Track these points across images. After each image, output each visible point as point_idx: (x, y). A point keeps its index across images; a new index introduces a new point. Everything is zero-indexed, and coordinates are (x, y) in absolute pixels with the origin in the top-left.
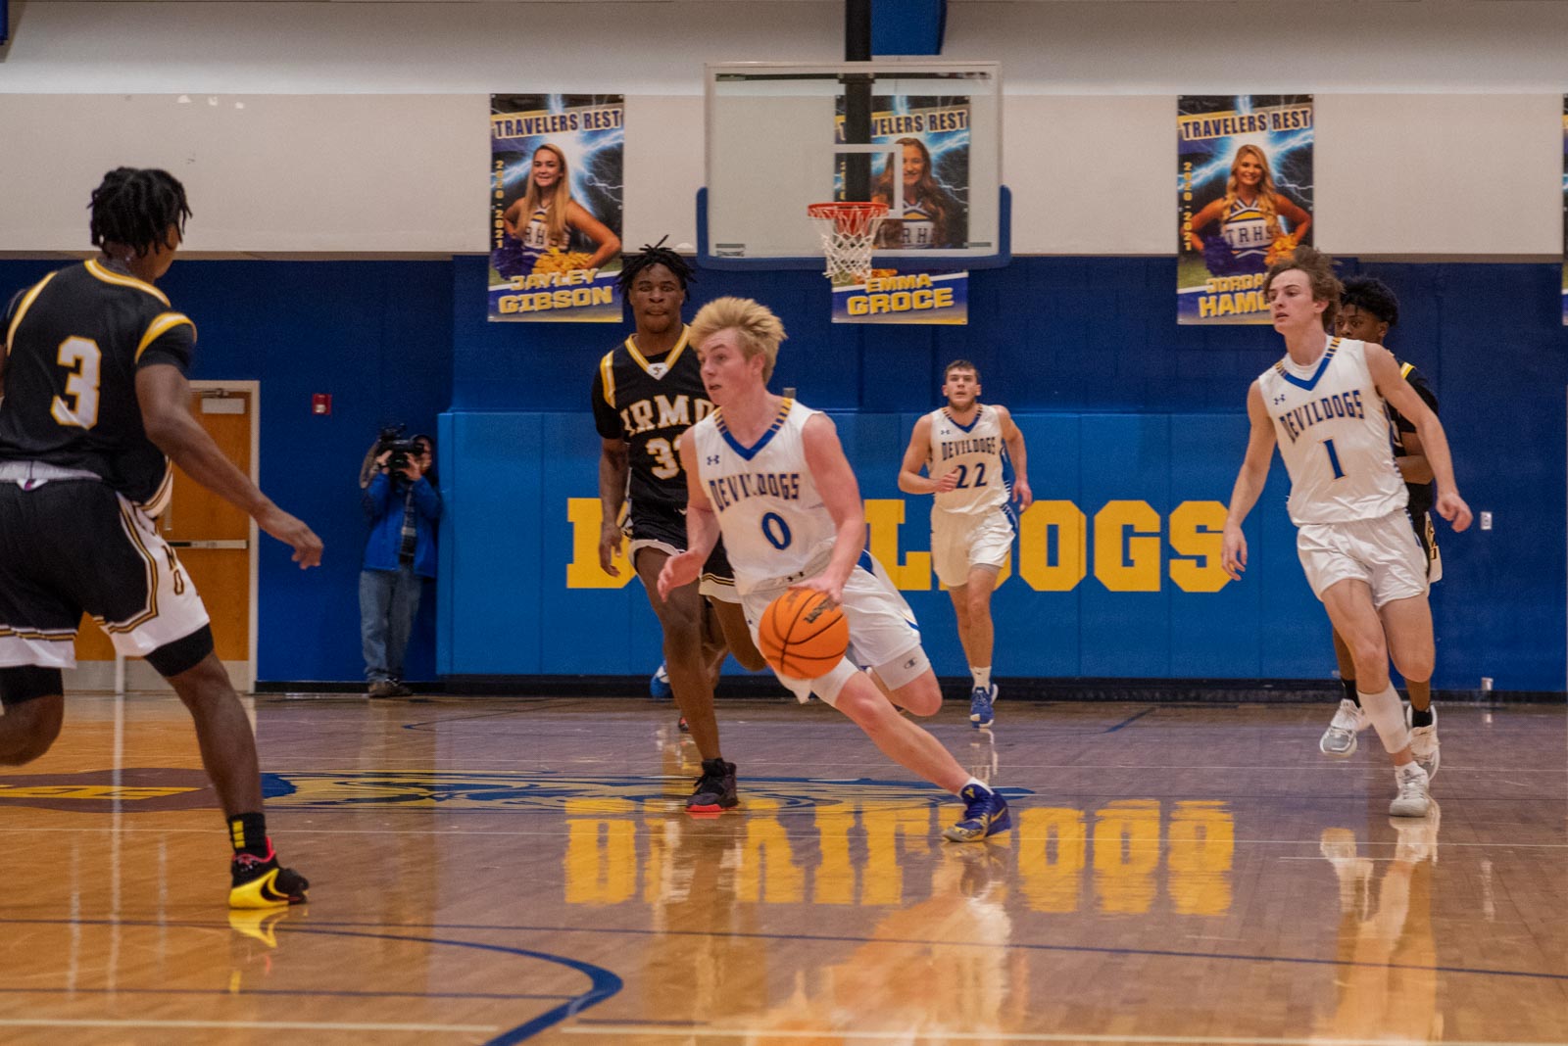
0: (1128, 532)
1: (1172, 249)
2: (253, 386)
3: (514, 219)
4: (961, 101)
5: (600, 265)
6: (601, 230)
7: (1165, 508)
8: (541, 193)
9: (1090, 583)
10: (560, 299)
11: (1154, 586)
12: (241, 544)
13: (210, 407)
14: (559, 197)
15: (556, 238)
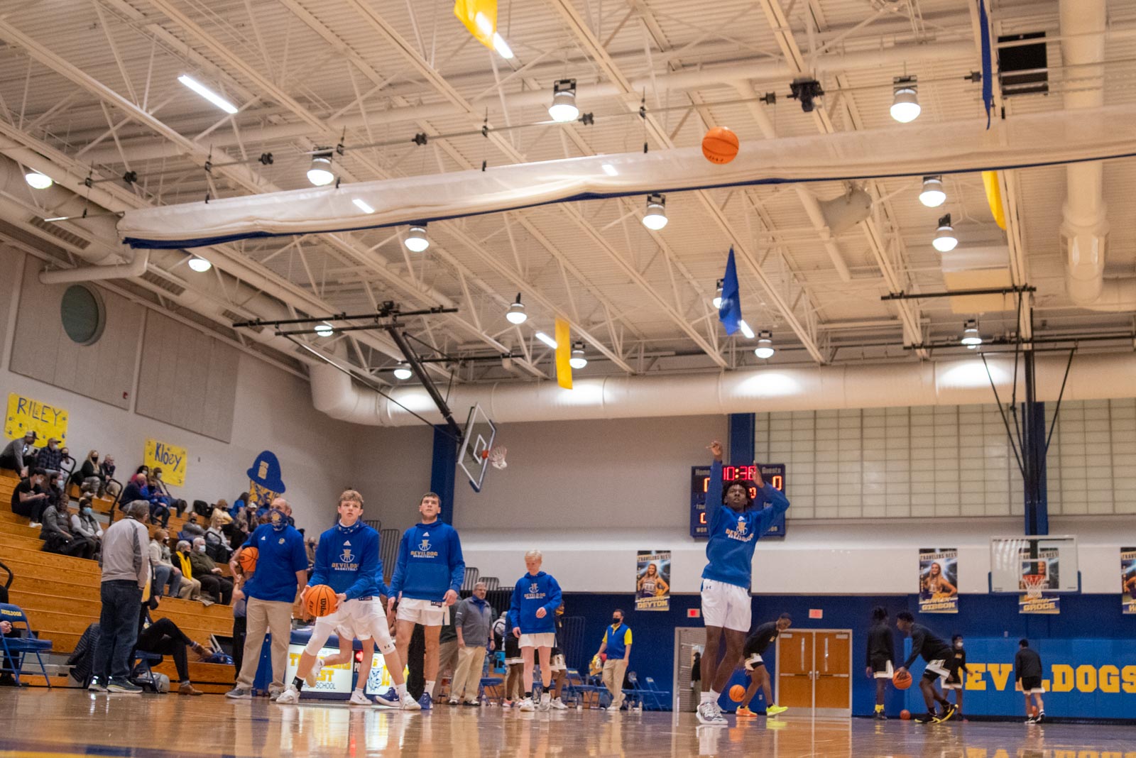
0: (1109, 675)
1: (1119, 591)
2: (850, 631)
3: (926, 583)
4: (1056, 549)
5: (952, 596)
6: (951, 587)
7: (1120, 668)
8: (934, 576)
9: (1098, 690)
10: (940, 606)
11: (1117, 690)
12: (847, 676)
13: (838, 637)
14: (939, 577)
15: (938, 589)
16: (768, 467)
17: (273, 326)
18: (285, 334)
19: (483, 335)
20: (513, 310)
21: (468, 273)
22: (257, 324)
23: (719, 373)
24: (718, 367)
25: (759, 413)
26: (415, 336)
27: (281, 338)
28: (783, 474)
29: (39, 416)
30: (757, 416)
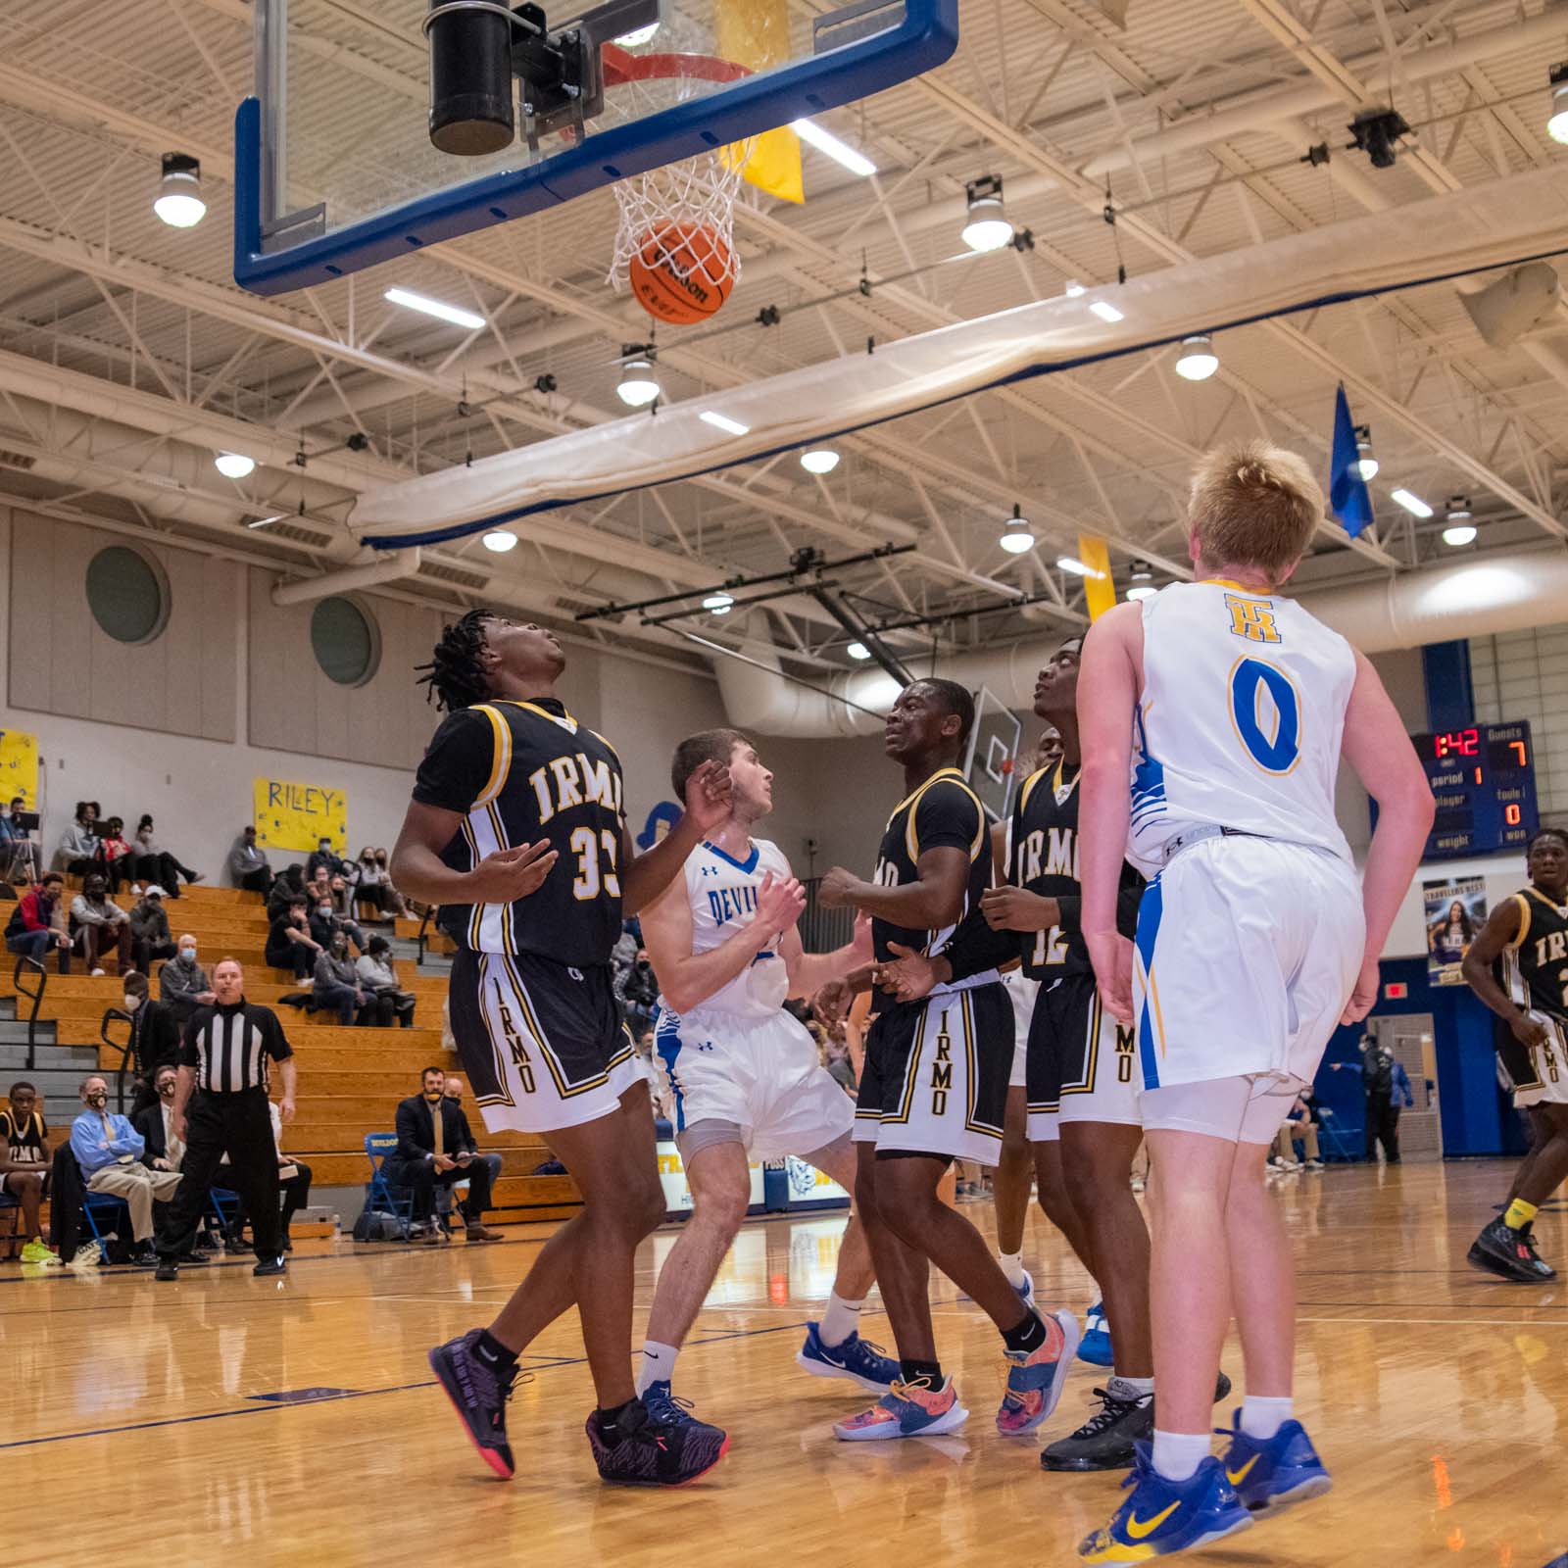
16: (1498, 728)
17: (636, 611)
18: (657, 622)
19: (972, 576)
20: (1010, 530)
21: (930, 480)
22: (612, 611)
23: (1386, 580)
24: (1383, 568)
25: (1474, 638)
26: (861, 594)
27: (651, 627)
28: (1525, 737)
29: (303, 805)
30: (1471, 644)
